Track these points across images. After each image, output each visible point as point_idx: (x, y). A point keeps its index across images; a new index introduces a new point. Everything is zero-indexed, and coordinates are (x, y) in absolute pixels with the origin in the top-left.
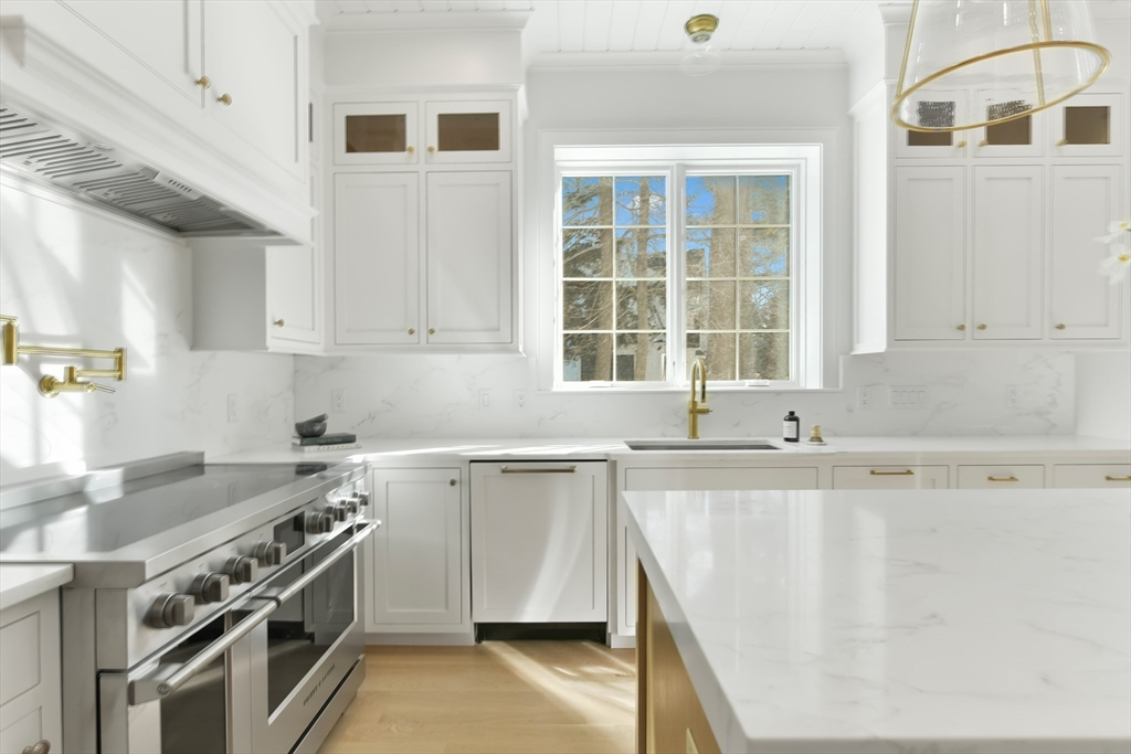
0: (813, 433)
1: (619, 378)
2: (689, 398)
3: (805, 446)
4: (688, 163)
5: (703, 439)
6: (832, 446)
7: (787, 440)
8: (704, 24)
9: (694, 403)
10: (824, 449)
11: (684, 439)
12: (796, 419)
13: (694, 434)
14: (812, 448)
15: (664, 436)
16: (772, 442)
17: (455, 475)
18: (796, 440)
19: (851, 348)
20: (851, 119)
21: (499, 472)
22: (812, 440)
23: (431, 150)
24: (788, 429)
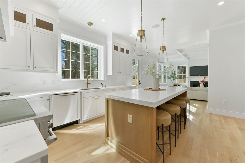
0: (105, 86)
1: (71, 78)
2: (87, 81)
3: (104, 88)
4: (84, 43)
5: (89, 88)
6: (107, 87)
7: (101, 87)
8: (91, 24)
9: (88, 82)
10: (106, 88)
11: (86, 88)
12: (102, 84)
13: (88, 87)
14: (105, 88)
15: (82, 88)
16: (99, 88)
17: (48, 98)
18: (102, 87)
19: (106, 74)
20: (106, 44)
21: (59, 96)
22: (105, 87)
23: (35, 26)
24: (101, 86)
